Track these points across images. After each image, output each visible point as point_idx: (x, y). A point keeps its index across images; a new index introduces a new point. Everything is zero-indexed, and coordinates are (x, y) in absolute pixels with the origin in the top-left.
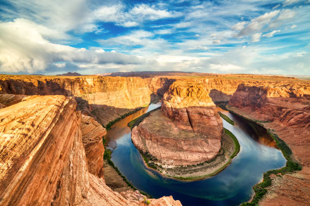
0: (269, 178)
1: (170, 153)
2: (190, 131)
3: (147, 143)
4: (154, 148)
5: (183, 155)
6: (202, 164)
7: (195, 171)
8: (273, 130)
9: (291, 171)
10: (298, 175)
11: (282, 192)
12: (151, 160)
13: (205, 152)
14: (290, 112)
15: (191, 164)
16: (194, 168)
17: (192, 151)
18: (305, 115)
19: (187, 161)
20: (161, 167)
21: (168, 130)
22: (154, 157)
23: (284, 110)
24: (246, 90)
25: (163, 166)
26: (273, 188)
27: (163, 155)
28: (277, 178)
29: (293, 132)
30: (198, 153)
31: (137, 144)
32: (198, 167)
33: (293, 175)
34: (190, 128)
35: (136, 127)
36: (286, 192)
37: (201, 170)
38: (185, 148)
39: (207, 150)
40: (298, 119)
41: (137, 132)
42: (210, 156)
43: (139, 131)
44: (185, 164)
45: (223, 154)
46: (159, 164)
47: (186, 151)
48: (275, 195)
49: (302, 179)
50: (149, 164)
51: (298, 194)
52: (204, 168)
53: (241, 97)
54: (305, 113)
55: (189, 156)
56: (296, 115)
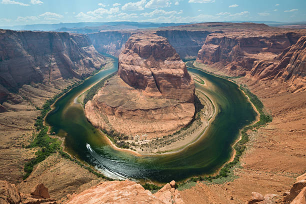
0: (246, 134)
1: (141, 127)
2: (160, 98)
3: (109, 120)
4: (120, 124)
5: (156, 126)
6: (179, 132)
7: (173, 141)
8: (245, 86)
9: (264, 124)
10: (269, 126)
11: (258, 145)
12: (120, 139)
13: (180, 118)
14: (261, 63)
15: (167, 135)
16: (171, 138)
17: (166, 120)
18: (275, 65)
19: (161, 132)
20: (133, 144)
21: (133, 100)
22: (122, 135)
23: (256, 61)
24: (216, 42)
25: (136, 143)
26: (250, 143)
27: (133, 131)
28: (253, 133)
29: (264, 85)
30: (172, 121)
31: (96, 123)
32: (175, 137)
33: (266, 127)
34: (159, 94)
35: (89, 102)
36: (261, 145)
37: (179, 138)
38: (157, 117)
39: (182, 116)
40: (269, 71)
41: (93, 108)
42: (186, 122)
43: (96, 106)
44: (160, 136)
45: (199, 118)
46: (130, 141)
47: (159, 120)
48: (253, 149)
49: (273, 130)
50: (119, 144)
51: (271, 143)
52: (182, 136)
53: (210, 51)
54: (275, 63)
55: (164, 126)
56: (267, 66)
